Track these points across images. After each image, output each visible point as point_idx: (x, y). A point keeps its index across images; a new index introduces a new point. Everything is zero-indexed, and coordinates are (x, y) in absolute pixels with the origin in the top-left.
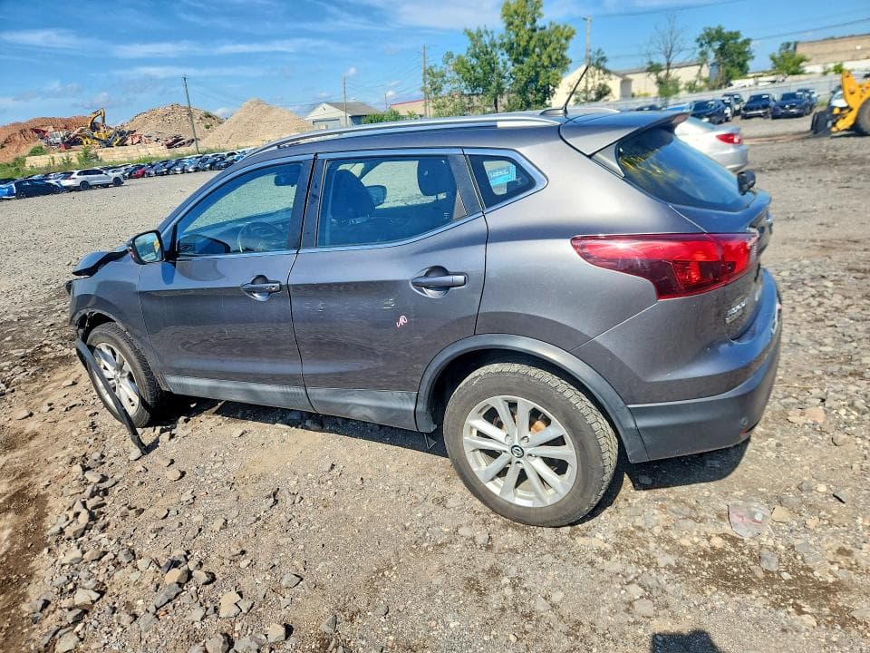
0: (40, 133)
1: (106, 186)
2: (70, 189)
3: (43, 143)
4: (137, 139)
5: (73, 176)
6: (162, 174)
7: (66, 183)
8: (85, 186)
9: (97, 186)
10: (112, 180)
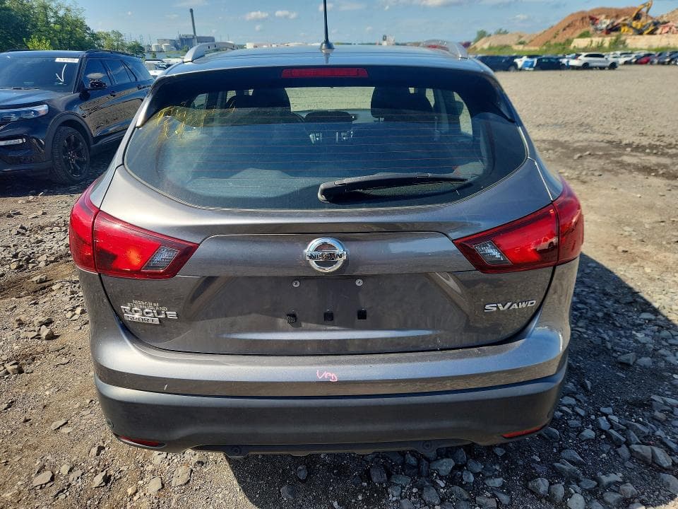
0: (593, 20)
1: (602, 68)
2: (573, 68)
3: (591, 28)
4: (667, 29)
5: (580, 58)
6: (663, 63)
7: (573, 63)
8: (586, 66)
9: (596, 67)
10: (609, 64)
